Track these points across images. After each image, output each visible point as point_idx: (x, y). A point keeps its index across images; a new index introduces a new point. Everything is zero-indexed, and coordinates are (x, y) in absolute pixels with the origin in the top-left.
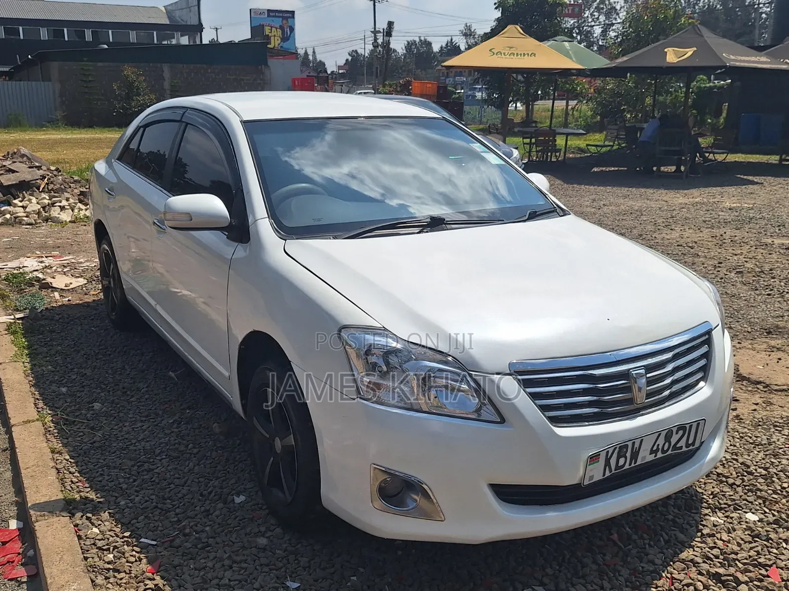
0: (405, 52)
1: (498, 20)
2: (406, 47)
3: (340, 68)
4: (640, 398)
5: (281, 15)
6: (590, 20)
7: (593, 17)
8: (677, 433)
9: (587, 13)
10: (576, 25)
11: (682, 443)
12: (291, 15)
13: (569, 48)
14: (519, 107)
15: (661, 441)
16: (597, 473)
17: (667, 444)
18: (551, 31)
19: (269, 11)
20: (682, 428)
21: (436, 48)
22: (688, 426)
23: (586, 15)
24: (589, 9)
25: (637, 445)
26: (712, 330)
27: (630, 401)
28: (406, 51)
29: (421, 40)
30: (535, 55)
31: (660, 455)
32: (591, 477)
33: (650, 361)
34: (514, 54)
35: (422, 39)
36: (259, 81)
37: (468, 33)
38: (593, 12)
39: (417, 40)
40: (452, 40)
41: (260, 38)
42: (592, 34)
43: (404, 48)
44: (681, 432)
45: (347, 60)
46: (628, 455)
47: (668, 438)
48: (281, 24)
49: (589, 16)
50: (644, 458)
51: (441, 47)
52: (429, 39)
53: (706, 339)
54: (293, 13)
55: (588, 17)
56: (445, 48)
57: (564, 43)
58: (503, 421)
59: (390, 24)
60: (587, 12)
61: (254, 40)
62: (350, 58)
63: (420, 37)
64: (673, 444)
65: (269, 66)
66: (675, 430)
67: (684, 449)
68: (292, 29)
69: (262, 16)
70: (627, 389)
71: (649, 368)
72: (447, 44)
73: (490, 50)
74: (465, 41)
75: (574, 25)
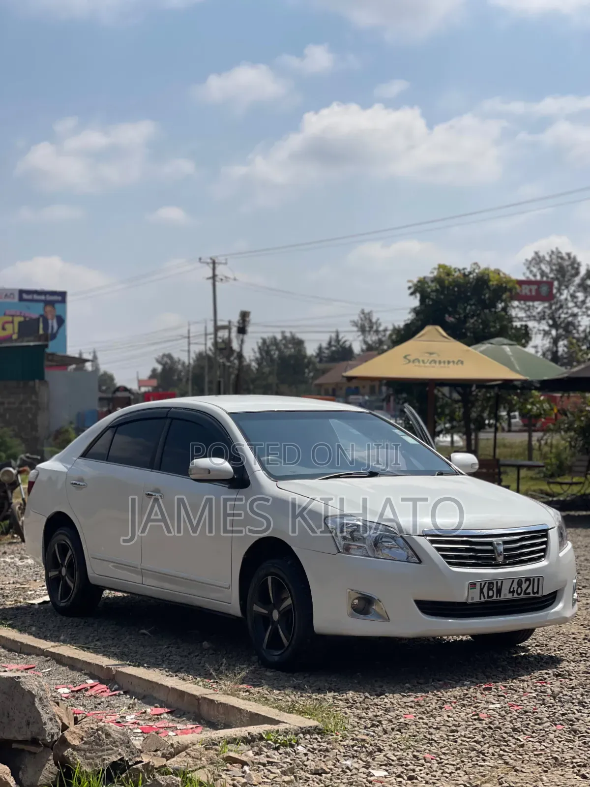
0: (258, 355)
1: (415, 310)
2: (259, 348)
3: (141, 383)
4: (500, 559)
5: (43, 297)
6: (571, 304)
7: (575, 300)
8: (525, 583)
9: (565, 294)
10: (548, 312)
11: (530, 590)
12: (60, 298)
13: (510, 353)
14: (457, 442)
15: (515, 585)
16: (475, 597)
17: (519, 589)
18: (495, 327)
19: (21, 292)
20: (528, 579)
21: (311, 350)
22: (532, 579)
23: (563, 297)
24: (567, 287)
25: (499, 584)
26: (549, 529)
27: (495, 559)
28: (261, 354)
29: (285, 338)
30: (462, 363)
31: (516, 595)
32: (472, 598)
33: (506, 538)
34: (435, 362)
35: (288, 335)
36: (29, 405)
37: (366, 325)
38: (575, 292)
39: (279, 337)
40: (337, 336)
41: (32, 338)
42: (575, 327)
43: (256, 349)
44: (528, 583)
45: (154, 370)
46: (495, 589)
47: (520, 584)
48: (42, 312)
49: (569, 298)
50: (505, 595)
51: (320, 348)
52: (300, 336)
53: (544, 533)
54: (63, 295)
55: (566, 299)
56: (327, 349)
57: (504, 347)
58: (420, 562)
59: (244, 315)
60: (565, 292)
61: (22, 342)
62: (159, 368)
63: (283, 332)
64: (523, 590)
65: (46, 382)
66: (523, 580)
67: (532, 595)
68: (61, 321)
69: (8, 300)
70: (492, 551)
71: (505, 543)
72: (330, 343)
73: (405, 357)
74: (361, 338)
75: (544, 312)
